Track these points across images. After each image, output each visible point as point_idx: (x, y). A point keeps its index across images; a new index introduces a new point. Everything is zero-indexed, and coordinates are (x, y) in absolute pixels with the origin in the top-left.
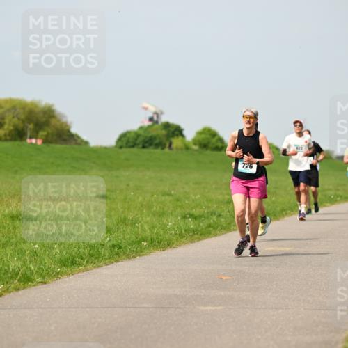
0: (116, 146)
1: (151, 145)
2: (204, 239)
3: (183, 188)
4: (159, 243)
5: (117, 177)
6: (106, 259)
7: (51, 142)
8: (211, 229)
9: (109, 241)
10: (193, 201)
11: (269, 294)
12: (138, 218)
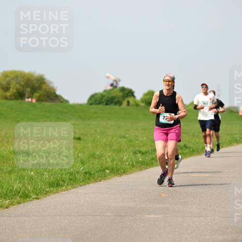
0: (87, 104)
1: (112, 103)
2: (149, 168)
3: (134, 133)
4: (117, 171)
5: (89, 125)
6: (81, 182)
7: (42, 101)
8: (154, 161)
9: (83, 169)
10: (141, 141)
11: (194, 207)
12: (103, 153)
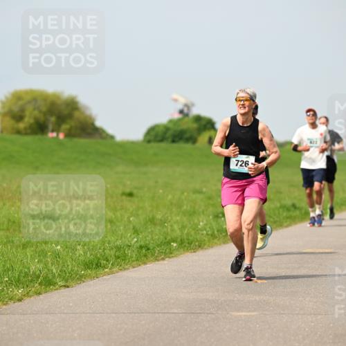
0: (144, 141)
1: (181, 139)
4: (190, 244)
5: (145, 173)
6: (133, 261)
9: (136, 242)
11: (308, 299)
12: (167, 217)
